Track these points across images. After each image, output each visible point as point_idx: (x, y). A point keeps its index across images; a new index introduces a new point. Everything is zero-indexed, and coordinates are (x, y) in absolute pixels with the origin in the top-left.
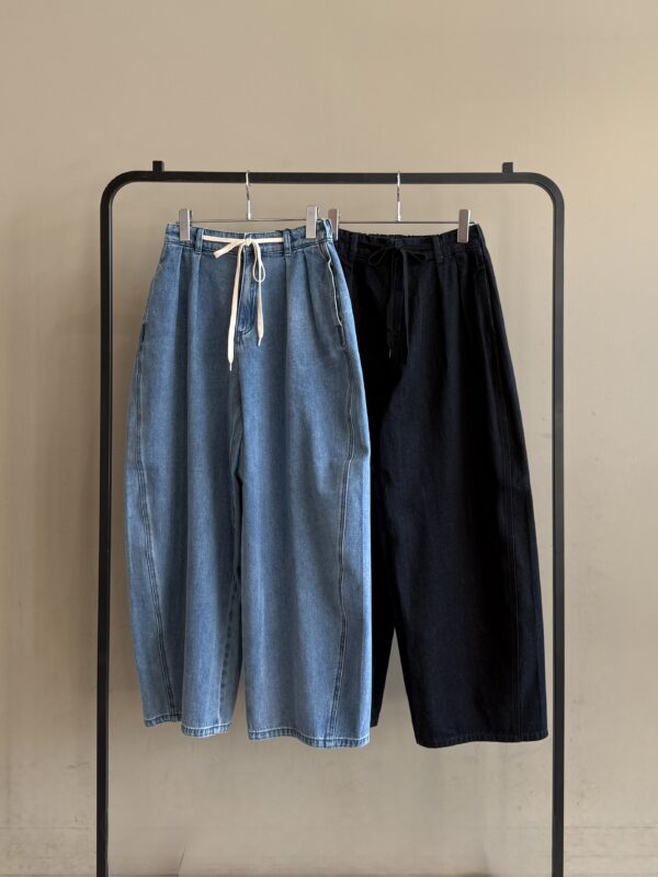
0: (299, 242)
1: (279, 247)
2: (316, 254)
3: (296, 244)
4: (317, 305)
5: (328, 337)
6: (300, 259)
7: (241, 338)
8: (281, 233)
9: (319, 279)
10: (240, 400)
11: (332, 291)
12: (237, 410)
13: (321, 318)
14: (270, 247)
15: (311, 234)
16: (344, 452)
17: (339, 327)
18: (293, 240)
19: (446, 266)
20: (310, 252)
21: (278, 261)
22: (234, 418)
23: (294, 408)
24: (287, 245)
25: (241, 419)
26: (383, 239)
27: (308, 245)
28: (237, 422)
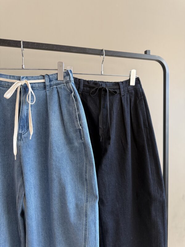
0: (54, 82)
1: (42, 85)
2: (64, 89)
3: (52, 83)
4: (66, 117)
5: (73, 135)
6: (55, 92)
7: (21, 137)
8: (43, 77)
9: (67, 103)
10: (22, 173)
11: (75, 110)
12: (21, 179)
13: (68, 125)
14: (37, 85)
15: (60, 78)
16: (84, 198)
17: (80, 130)
18: (50, 81)
19: (125, 97)
20: (61, 88)
21: (42, 92)
22: (18, 184)
23: (54, 176)
24: (47, 83)
25: (23, 185)
26: (95, 83)
27: (59, 84)
28: (21, 186)
